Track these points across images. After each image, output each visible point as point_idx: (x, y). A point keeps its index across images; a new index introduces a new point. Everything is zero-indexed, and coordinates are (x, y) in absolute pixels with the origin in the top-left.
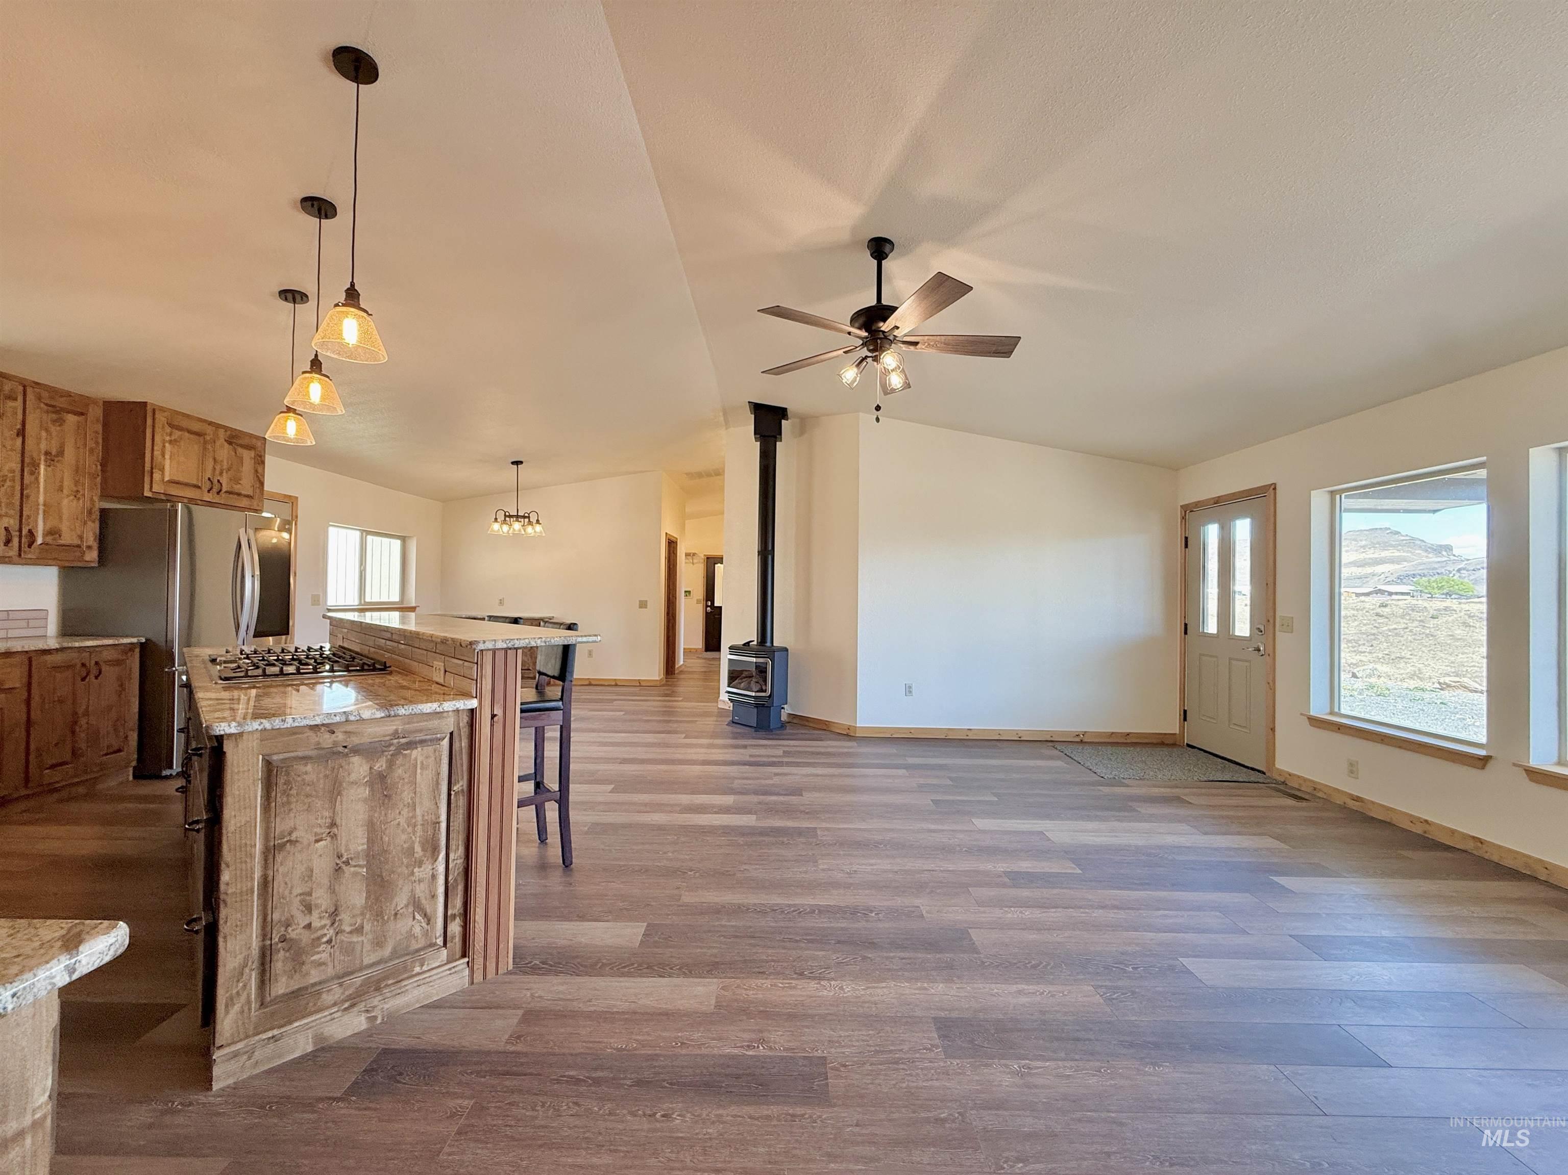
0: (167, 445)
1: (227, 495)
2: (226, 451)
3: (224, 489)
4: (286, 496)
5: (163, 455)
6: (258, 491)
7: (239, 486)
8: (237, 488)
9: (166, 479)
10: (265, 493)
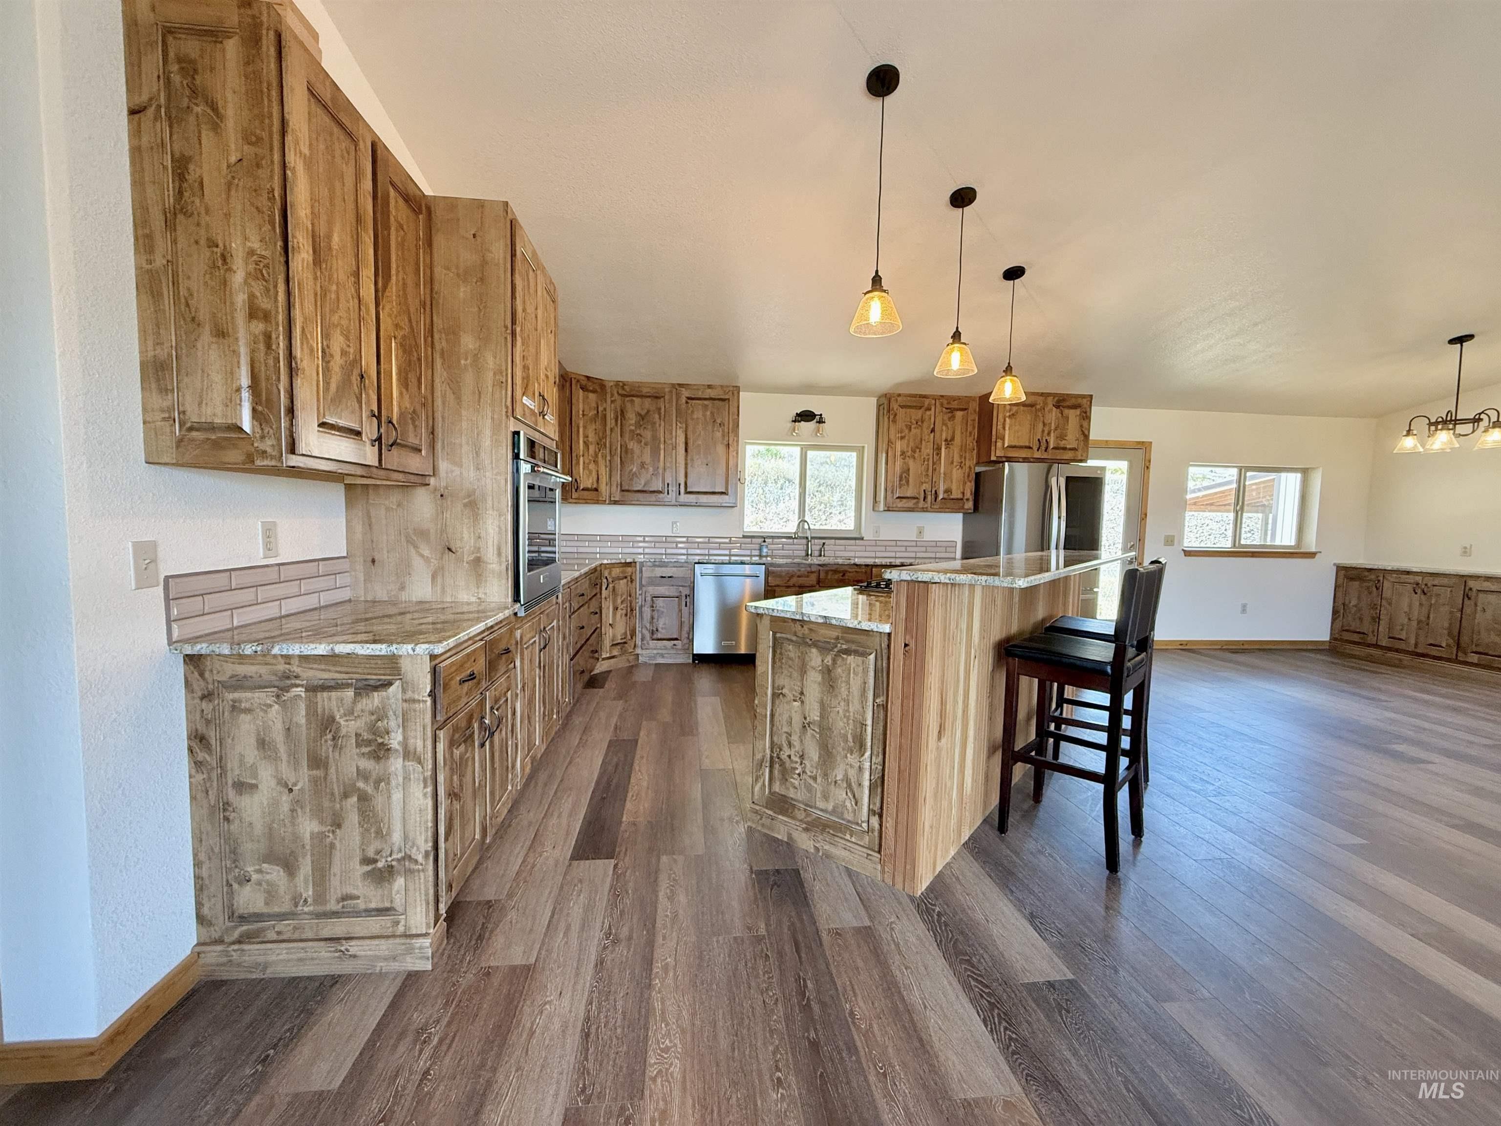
0: (1007, 419)
1: (1054, 451)
2: (1054, 414)
3: (1051, 446)
4: (1138, 443)
5: (1004, 428)
6: (1082, 443)
7: (1064, 442)
8: (1062, 444)
9: (1006, 445)
10: (1090, 442)
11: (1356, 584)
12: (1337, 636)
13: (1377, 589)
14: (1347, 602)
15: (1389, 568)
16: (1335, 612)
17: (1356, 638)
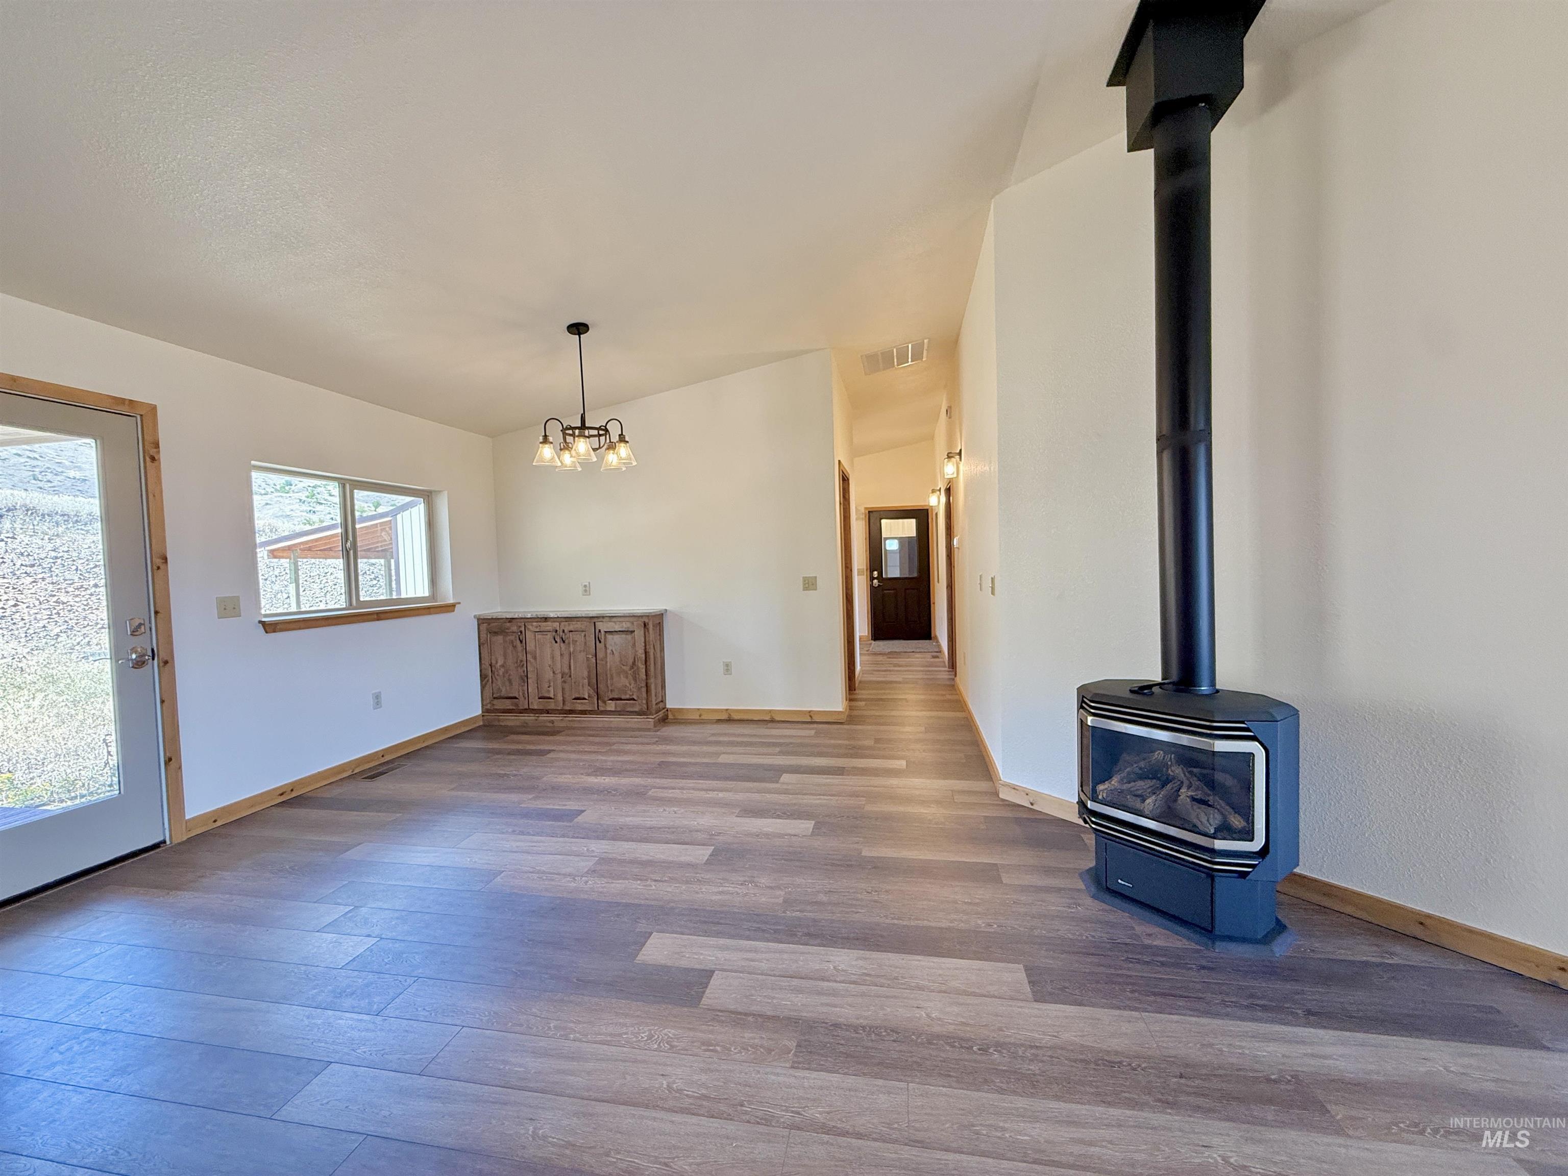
11: (500, 639)
12: (489, 707)
13: (521, 642)
14: (494, 662)
15: (529, 616)
16: (483, 677)
17: (508, 704)
